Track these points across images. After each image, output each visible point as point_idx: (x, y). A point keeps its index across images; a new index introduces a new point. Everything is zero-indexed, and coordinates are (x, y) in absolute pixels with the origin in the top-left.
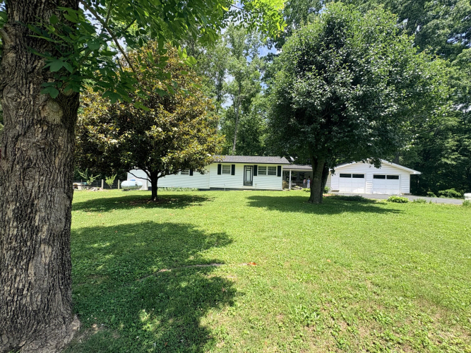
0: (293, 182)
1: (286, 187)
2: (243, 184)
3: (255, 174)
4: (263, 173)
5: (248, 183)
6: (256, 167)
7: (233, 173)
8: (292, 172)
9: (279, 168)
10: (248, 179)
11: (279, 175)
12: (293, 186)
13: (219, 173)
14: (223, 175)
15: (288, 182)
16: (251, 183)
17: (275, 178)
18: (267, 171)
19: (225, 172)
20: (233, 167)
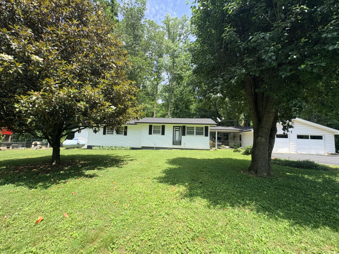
0: (219, 142)
1: (213, 146)
2: (172, 143)
3: (184, 134)
4: (191, 133)
5: (177, 142)
6: (184, 127)
7: (163, 133)
8: (218, 133)
9: (207, 128)
10: (177, 139)
11: (206, 135)
12: (219, 145)
13: (150, 133)
14: (153, 135)
15: (215, 142)
16: (180, 143)
17: (203, 137)
18: (195, 131)
19: (156, 132)
20: (163, 127)
